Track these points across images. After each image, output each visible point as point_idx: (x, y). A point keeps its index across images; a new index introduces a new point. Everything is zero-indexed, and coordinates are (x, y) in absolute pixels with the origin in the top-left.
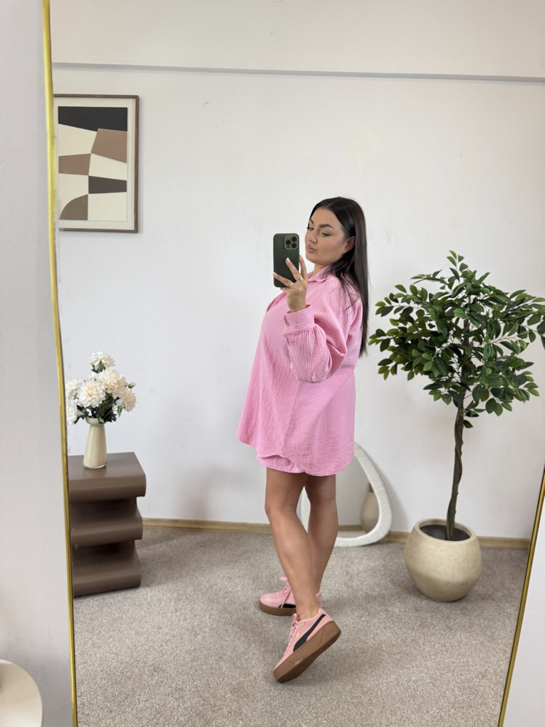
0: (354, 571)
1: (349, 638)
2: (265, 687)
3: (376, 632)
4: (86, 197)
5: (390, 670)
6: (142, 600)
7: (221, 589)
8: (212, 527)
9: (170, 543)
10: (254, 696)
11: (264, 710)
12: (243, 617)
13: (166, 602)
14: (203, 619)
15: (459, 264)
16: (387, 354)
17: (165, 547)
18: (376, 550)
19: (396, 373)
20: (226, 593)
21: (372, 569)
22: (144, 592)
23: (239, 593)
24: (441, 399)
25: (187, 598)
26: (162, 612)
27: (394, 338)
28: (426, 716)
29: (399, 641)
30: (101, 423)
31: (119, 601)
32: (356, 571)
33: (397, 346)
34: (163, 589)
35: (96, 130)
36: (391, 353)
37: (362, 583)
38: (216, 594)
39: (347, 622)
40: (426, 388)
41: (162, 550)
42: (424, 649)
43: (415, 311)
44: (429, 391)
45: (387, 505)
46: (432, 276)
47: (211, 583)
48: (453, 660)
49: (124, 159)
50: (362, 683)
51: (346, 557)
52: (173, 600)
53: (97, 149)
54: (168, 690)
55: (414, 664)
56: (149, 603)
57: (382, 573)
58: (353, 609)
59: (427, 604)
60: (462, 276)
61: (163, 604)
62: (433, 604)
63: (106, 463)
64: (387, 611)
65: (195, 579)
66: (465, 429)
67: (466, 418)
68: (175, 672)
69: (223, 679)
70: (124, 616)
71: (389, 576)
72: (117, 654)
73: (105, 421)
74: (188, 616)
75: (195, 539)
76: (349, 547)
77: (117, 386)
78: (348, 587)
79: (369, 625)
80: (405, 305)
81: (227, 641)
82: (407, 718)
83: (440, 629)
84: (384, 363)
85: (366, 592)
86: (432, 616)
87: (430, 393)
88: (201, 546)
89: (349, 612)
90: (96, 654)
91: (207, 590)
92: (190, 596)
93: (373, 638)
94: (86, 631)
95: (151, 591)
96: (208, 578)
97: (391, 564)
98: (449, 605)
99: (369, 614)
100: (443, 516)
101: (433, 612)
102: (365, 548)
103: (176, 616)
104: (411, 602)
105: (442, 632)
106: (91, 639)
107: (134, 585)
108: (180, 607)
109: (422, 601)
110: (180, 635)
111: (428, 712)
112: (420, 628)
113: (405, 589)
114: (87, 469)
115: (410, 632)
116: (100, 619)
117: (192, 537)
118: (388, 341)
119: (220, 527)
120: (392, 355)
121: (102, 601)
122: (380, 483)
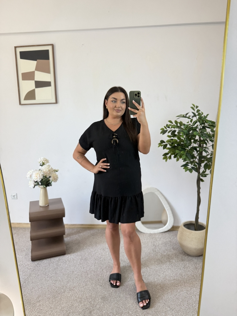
0: (157, 244)
1: (152, 274)
2: (116, 296)
3: (164, 271)
4: (34, 90)
5: (169, 287)
6: (67, 260)
7: (99, 254)
8: (98, 227)
9: (79, 234)
10: (110, 300)
11: (114, 306)
12: (108, 266)
13: (76, 261)
14: (91, 267)
15: (196, 110)
16: (166, 151)
17: (77, 236)
18: (167, 234)
19: (171, 159)
20: (102, 256)
21: (165, 243)
22: (68, 256)
23: (107, 256)
24: (188, 171)
25: (85, 259)
26: (74, 265)
27: (169, 144)
28: (182, 308)
29: (174, 274)
30: (44, 187)
31: (57, 260)
32: (158, 244)
33: (171, 147)
34: (75, 255)
35: (36, 60)
36: (168, 150)
37: (160, 249)
38: (97, 257)
39: (152, 267)
40: (182, 166)
41: (76, 238)
42: (184, 278)
43: (177, 131)
44: (183, 167)
45: (171, 215)
46: (185, 116)
47: (96, 251)
48: (197, 282)
49: (49, 72)
50: (156, 293)
51: (154, 238)
52: (79, 260)
53: (37, 69)
54: (75, 298)
55: (179, 284)
56: (69, 261)
57: (169, 244)
58: (155, 261)
59: (187, 258)
60: (198, 115)
61: (75, 262)
62: (190, 258)
63: (49, 204)
64: (170, 261)
65: (89, 250)
66: (201, 182)
67: (201, 178)
68: (78, 291)
69: (98, 293)
70: (59, 267)
71: (172, 246)
72: (55, 284)
73: (46, 187)
74: (85, 266)
75: (90, 232)
76: (155, 233)
77: (49, 172)
78: (154, 251)
79: (161, 268)
80: (173, 129)
81: (101, 277)
82: (174, 308)
83: (192, 269)
84: (165, 155)
85: (161, 253)
86: (189, 263)
87: (184, 168)
88: (92, 235)
89: (153, 262)
90: (46, 284)
91: (94, 254)
92: (86, 257)
93: (163, 274)
94: (43, 274)
95: (71, 256)
96: (94, 249)
97: (173, 240)
98: (197, 258)
99: (162, 263)
100: (193, 219)
101: (190, 261)
102: (163, 233)
103: (80, 266)
104: (180, 257)
105: (193, 270)
106: (45, 277)
107: (63, 254)
108: (82, 263)
109: (185, 257)
110: (81, 275)
111: (183, 305)
112: (183, 268)
113: (178, 251)
114: (40, 206)
115: (179, 270)
116: (49, 269)
117: (89, 231)
118: (166, 145)
119: (101, 227)
120: (169, 151)
121: (50, 261)
122: (168, 206)
